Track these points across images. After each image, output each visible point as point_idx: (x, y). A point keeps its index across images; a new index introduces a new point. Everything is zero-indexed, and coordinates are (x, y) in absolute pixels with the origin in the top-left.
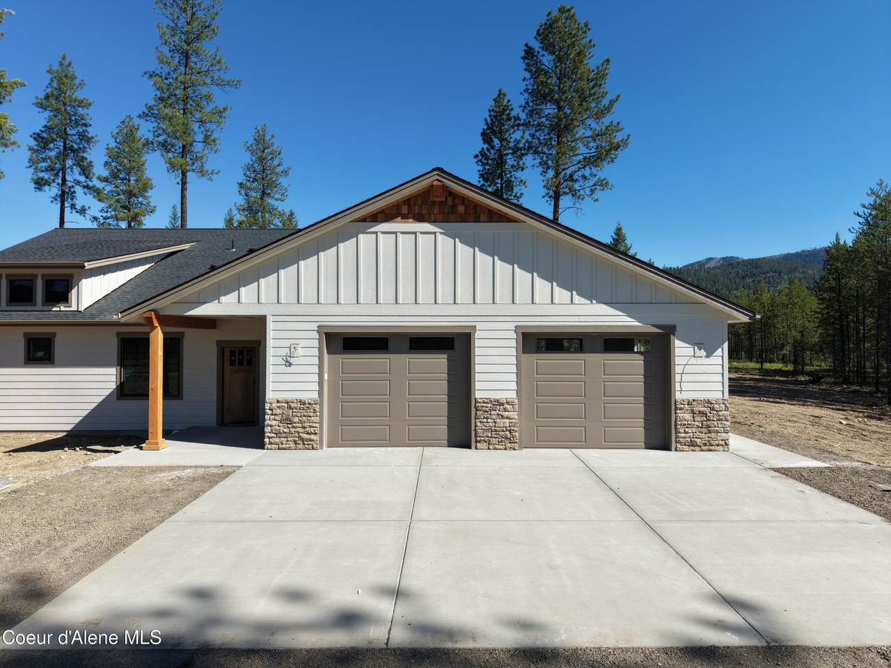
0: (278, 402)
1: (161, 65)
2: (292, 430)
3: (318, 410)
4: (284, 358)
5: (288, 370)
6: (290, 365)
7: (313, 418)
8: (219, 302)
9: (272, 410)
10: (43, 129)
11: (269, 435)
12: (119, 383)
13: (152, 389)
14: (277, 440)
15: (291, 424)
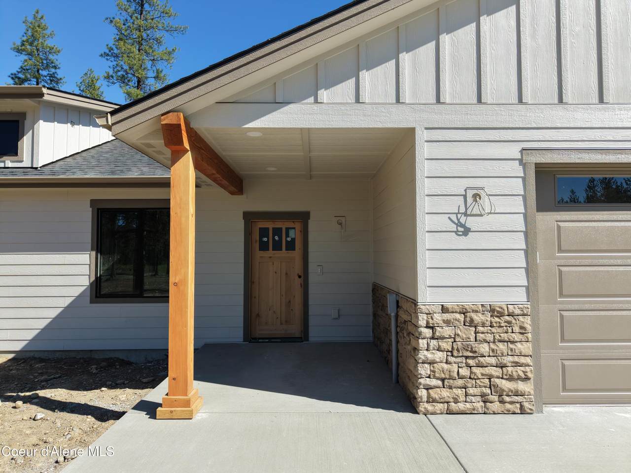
0: (444, 310)
1: (121, 11)
2: (478, 371)
3: (529, 328)
4: (454, 217)
5: (463, 242)
6: (467, 231)
7: (519, 345)
8: (316, 101)
9: (432, 328)
10: (19, 70)
11: (428, 381)
12: (93, 278)
13: (175, 284)
14: (445, 393)
15: (473, 358)
